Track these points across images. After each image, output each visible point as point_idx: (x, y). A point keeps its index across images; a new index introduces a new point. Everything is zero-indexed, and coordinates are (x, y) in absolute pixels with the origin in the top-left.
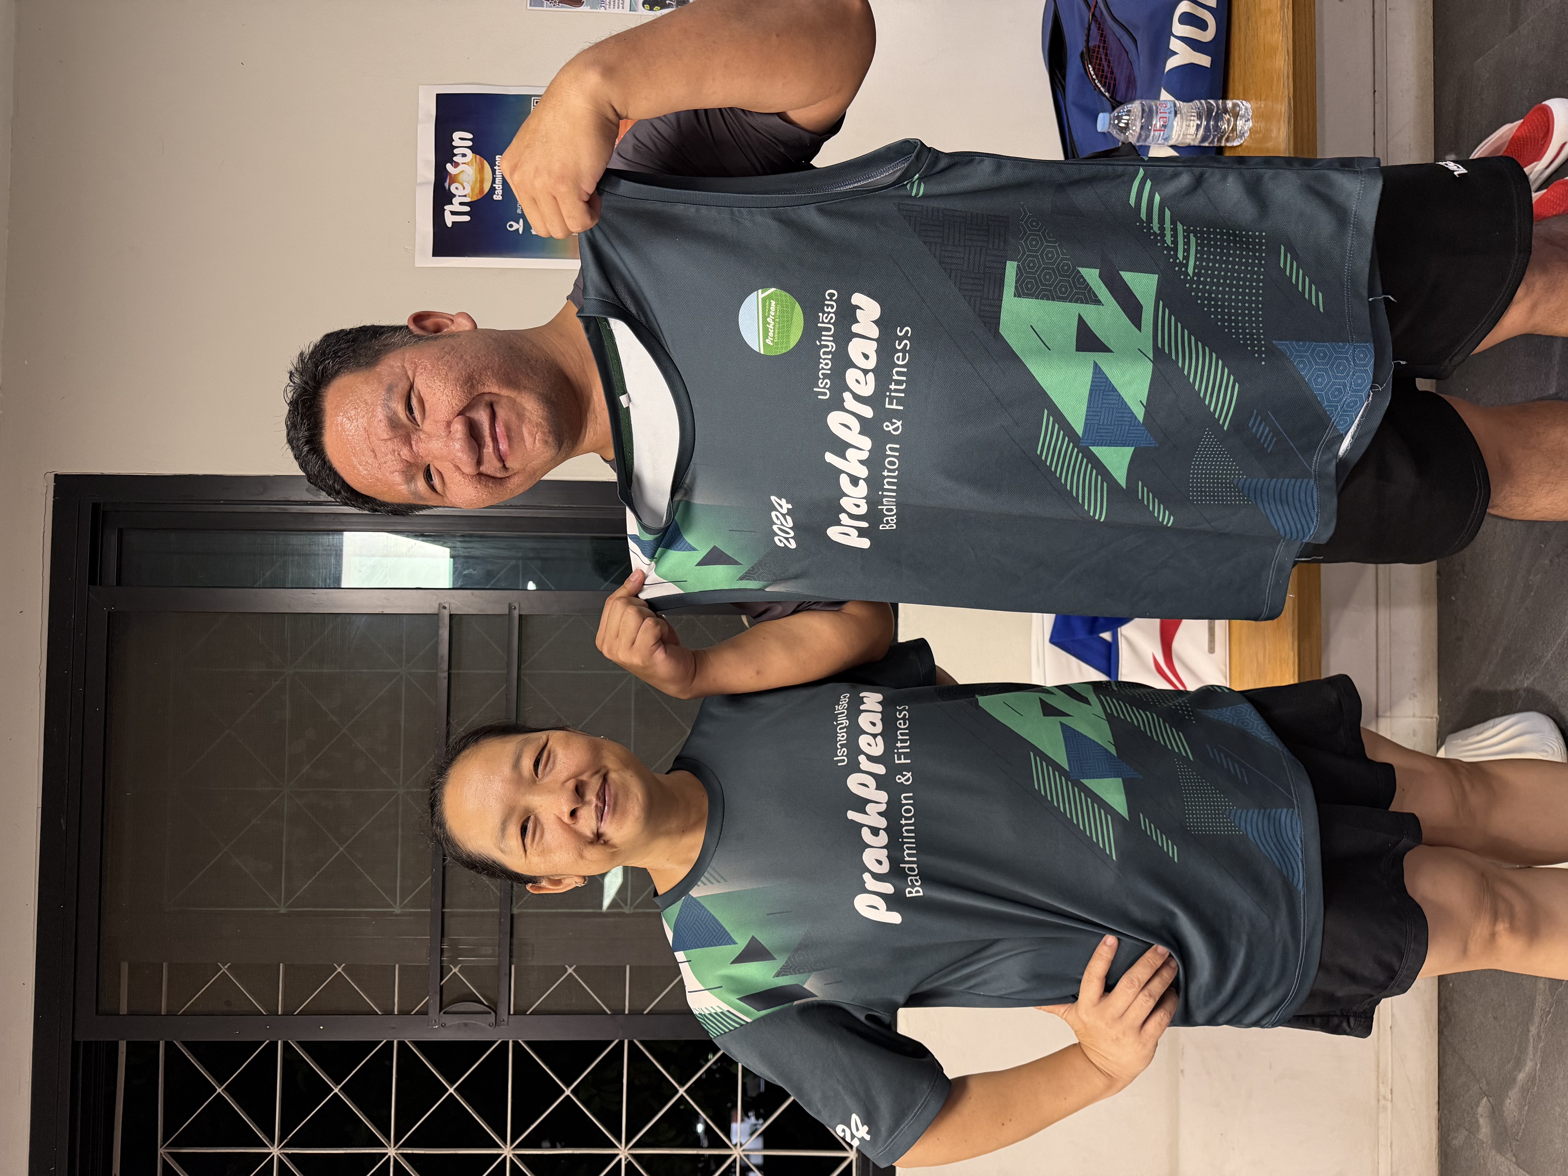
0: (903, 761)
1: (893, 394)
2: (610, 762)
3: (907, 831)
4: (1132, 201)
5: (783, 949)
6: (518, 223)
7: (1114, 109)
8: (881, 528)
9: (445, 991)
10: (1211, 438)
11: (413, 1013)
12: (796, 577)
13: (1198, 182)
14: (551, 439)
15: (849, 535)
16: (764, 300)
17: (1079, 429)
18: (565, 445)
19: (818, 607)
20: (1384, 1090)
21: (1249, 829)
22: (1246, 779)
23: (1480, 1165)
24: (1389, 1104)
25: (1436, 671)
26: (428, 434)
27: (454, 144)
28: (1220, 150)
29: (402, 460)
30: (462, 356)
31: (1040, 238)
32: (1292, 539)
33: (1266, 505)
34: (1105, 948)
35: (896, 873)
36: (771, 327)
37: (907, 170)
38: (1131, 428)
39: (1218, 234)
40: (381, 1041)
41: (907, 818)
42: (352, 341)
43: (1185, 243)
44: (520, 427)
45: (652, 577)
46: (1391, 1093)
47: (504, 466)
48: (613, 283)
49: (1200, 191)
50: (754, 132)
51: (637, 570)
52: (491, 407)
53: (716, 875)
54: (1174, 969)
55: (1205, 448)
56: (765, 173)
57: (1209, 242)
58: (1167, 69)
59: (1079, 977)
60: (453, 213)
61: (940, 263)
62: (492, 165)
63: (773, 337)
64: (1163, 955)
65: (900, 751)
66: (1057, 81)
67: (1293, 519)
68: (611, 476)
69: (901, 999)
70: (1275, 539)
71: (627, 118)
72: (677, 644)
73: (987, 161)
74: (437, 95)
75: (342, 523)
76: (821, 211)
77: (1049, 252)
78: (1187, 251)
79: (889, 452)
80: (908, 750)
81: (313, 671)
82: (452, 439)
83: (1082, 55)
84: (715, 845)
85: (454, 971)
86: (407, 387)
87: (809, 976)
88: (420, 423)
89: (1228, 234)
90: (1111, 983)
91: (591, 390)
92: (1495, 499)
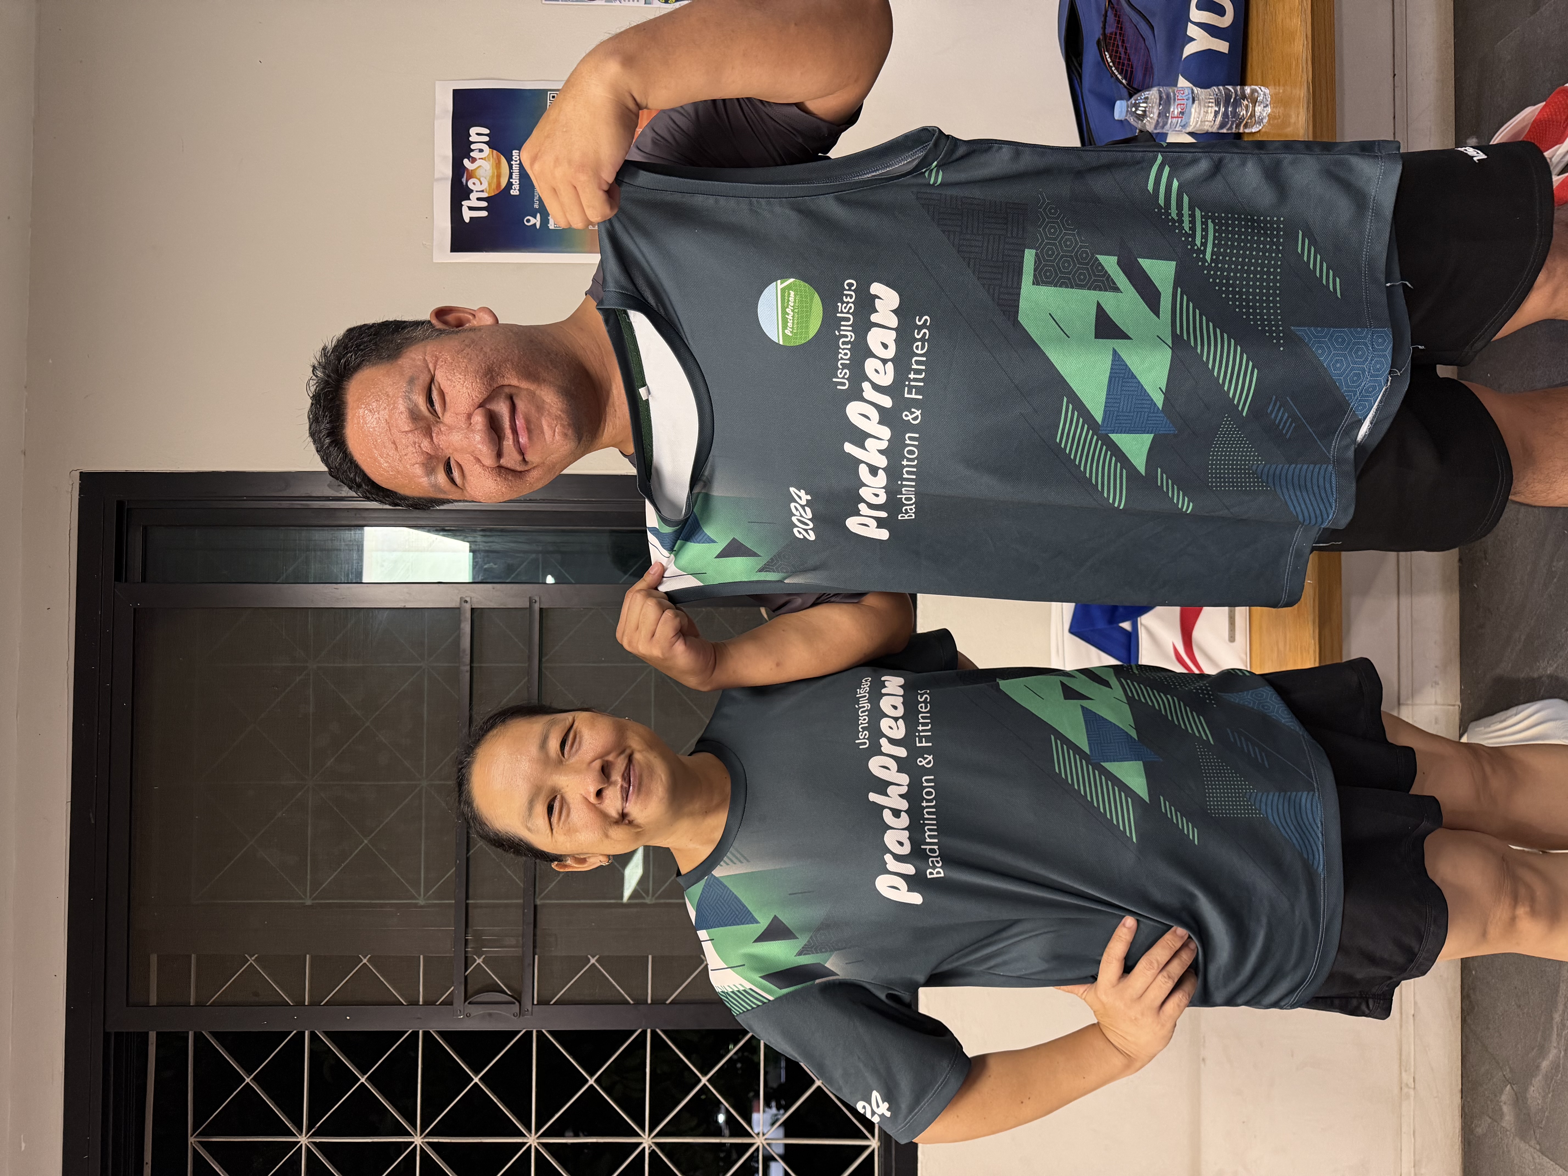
0: (924, 744)
1: (912, 383)
2: (635, 743)
3: (928, 813)
4: (1150, 187)
5: (804, 929)
6: (535, 218)
7: (1131, 96)
8: (899, 518)
9: (469, 981)
10: (1230, 424)
11: (438, 1003)
12: (815, 569)
13: (1217, 168)
14: (570, 431)
15: (868, 526)
16: (783, 290)
17: (1099, 416)
18: (584, 438)
19: (838, 599)
20: (1407, 1078)
21: (1269, 811)
22: (1266, 763)
23: (1503, 1152)
24: (1412, 1092)
25: (1458, 660)
26: (449, 427)
27: (471, 139)
28: (1239, 136)
29: (423, 452)
30: (482, 348)
31: (1059, 226)
32: (1311, 525)
33: (1285, 490)
34: (1125, 930)
35: (917, 854)
36: (790, 317)
37: (925, 157)
38: (1151, 415)
39: (1236, 219)
40: (407, 1031)
41: (928, 801)
42: (374, 335)
43: (1203, 230)
44: (539, 419)
45: (672, 570)
46: (1414, 1081)
47: (524, 459)
48: (632, 275)
49: (1219, 177)
50: (773, 122)
51: (656, 563)
52: (511, 399)
53: (738, 856)
54: (1193, 950)
55: (1224, 434)
56: (784, 164)
57: (1227, 228)
58: (1184, 56)
59: (1098, 958)
60: (471, 208)
61: (959, 252)
62: (509, 160)
63: (792, 328)
64: (1182, 937)
65: (921, 734)
66: (1074, 69)
67: (1312, 505)
68: (631, 470)
69: (921, 978)
70: (1293, 525)
71: (646, 108)
72: (697, 636)
73: (1005, 149)
74: (454, 90)
75: (364, 518)
76: (841, 200)
77: (1067, 240)
78: (1205, 237)
79: (908, 442)
80: (930, 734)
81: (336, 665)
82: (472, 430)
83: (1098, 42)
84: (737, 826)
85: (478, 962)
86: (428, 379)
87: (831, 955)
88: (440, 415)
89: (1246, 219)
90: (1130, 964)
91: (611, 385)
92: (1517, 486)
